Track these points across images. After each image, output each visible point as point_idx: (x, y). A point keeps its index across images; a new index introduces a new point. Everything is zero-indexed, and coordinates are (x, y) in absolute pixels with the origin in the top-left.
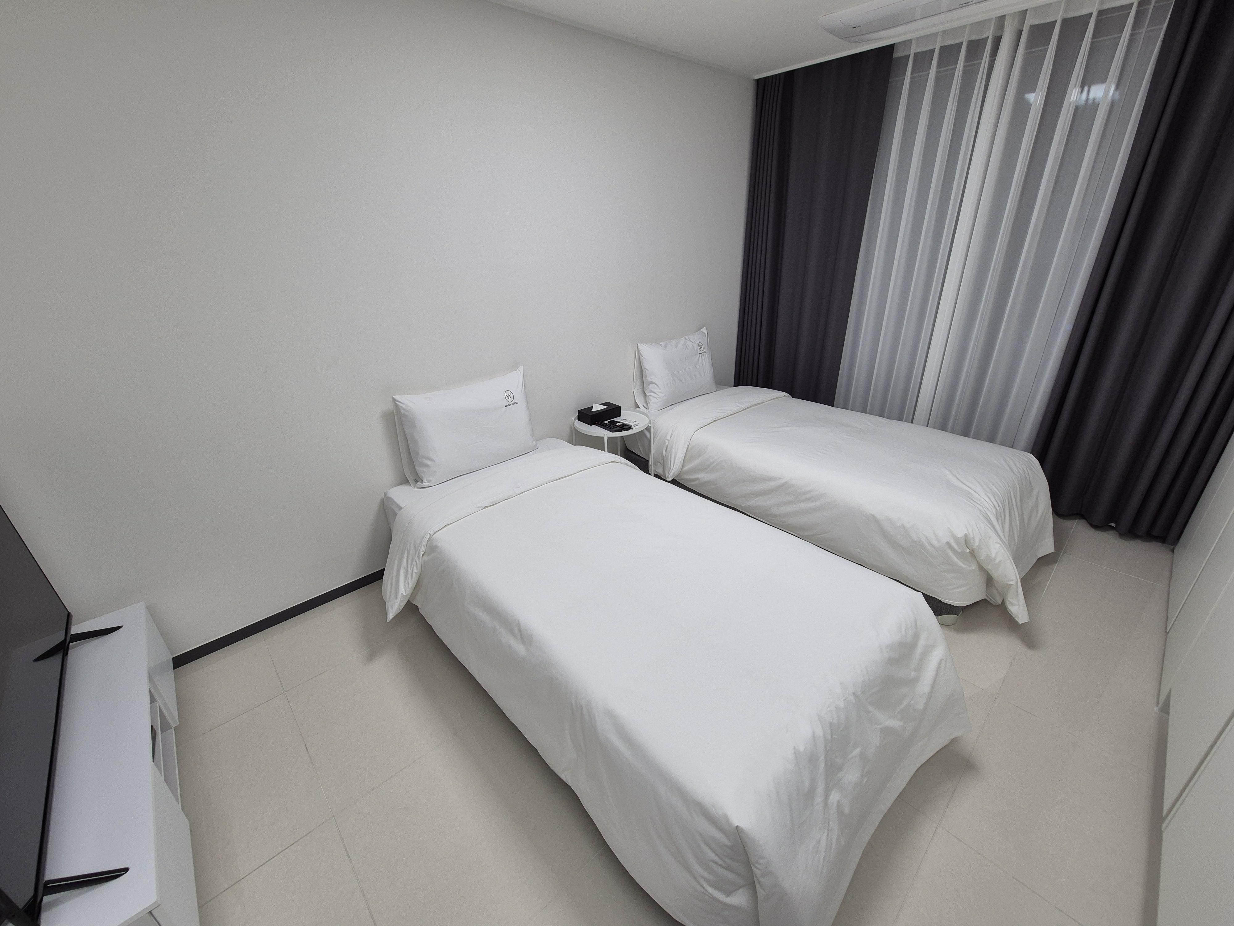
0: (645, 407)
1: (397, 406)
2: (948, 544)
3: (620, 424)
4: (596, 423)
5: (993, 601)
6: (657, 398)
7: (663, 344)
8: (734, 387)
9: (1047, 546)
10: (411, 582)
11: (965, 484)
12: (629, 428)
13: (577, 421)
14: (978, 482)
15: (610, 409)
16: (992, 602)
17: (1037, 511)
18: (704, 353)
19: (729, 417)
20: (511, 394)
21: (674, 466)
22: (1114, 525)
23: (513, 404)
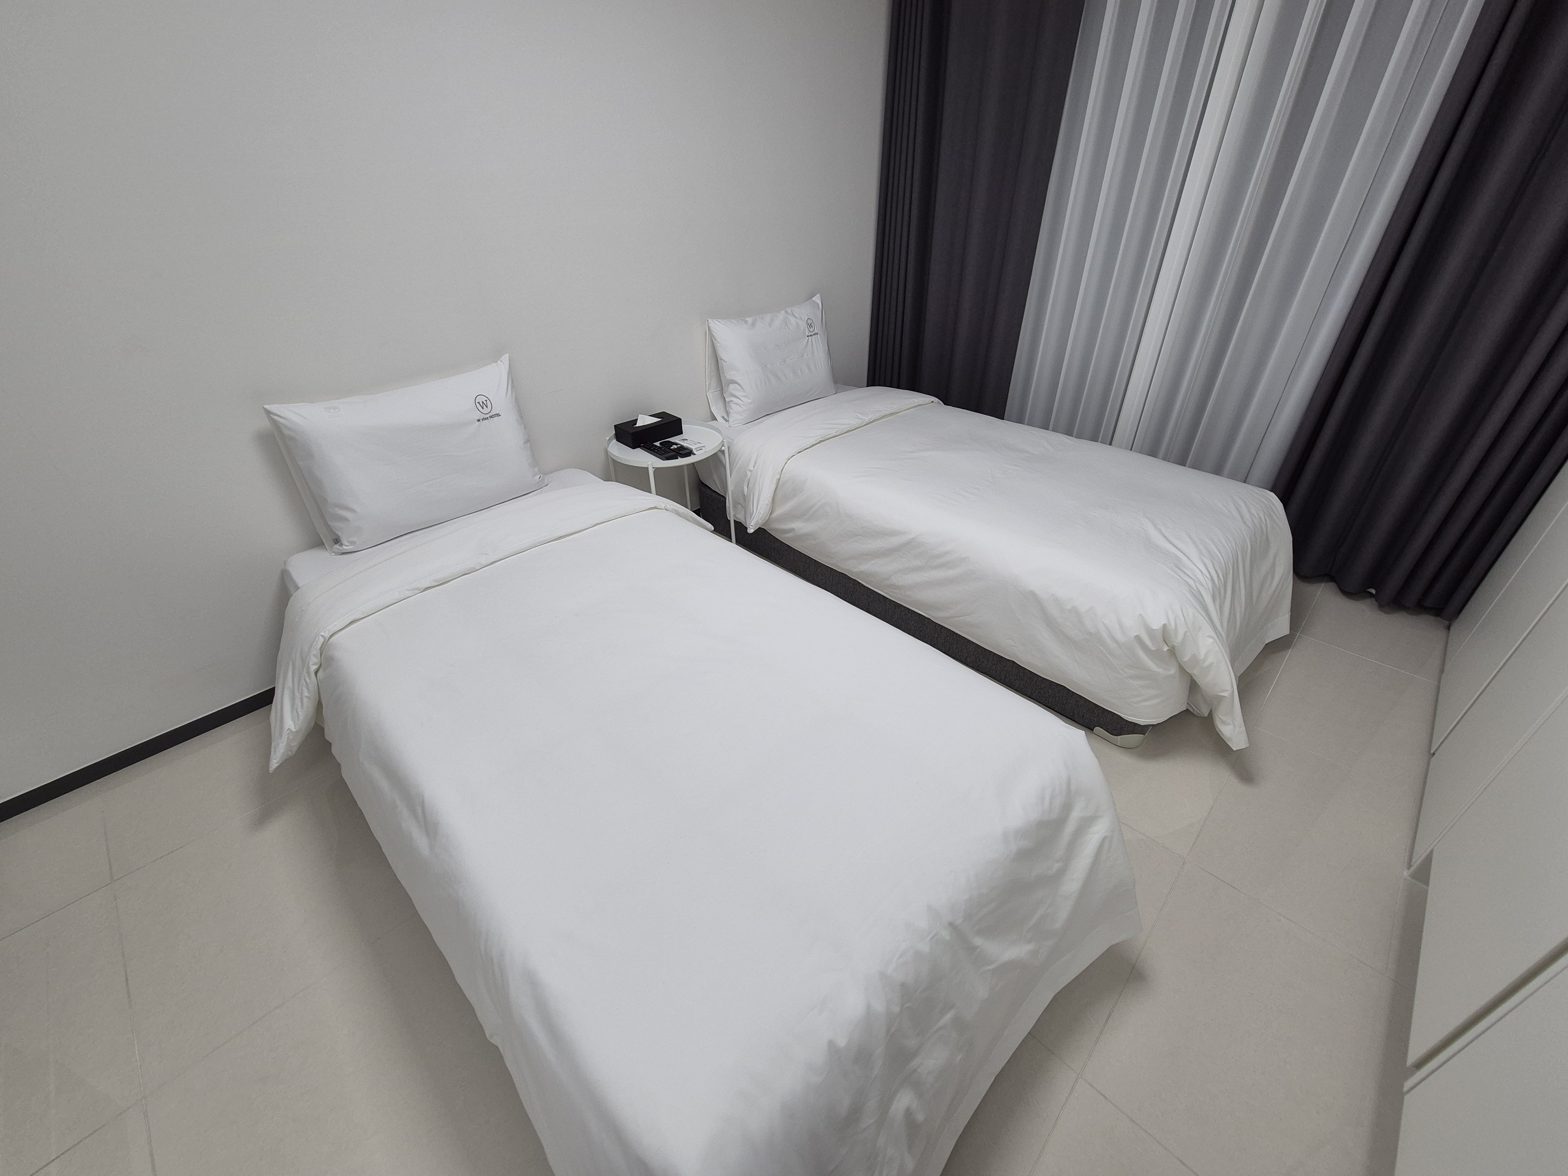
0: (725, 420)
1: (275, 423)
2: (1138, 638)
3: (675, 447)
4: (642, 445)
5: (1197, 712)
6: (742, 406)
7: (750, 320)
8: (867, 387)
9: (1281, 627)
10: (302, 712)
11: (1172, 544)
12: (688, 453)
13: (615, 441)
14: (1194, 542)
15: (664, 422)
16: (1195, 713)
17: (1273, 578)
18: (816, 336)
19: (844, 435)
20: (486, 401)
21: (758, 512)
22: (1373, 591)
23: (491, 417)
